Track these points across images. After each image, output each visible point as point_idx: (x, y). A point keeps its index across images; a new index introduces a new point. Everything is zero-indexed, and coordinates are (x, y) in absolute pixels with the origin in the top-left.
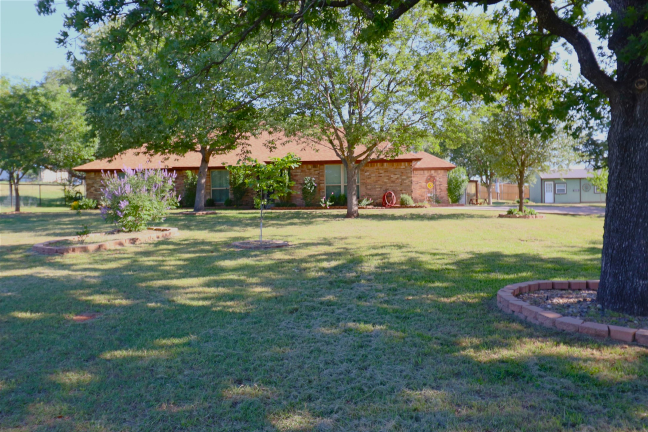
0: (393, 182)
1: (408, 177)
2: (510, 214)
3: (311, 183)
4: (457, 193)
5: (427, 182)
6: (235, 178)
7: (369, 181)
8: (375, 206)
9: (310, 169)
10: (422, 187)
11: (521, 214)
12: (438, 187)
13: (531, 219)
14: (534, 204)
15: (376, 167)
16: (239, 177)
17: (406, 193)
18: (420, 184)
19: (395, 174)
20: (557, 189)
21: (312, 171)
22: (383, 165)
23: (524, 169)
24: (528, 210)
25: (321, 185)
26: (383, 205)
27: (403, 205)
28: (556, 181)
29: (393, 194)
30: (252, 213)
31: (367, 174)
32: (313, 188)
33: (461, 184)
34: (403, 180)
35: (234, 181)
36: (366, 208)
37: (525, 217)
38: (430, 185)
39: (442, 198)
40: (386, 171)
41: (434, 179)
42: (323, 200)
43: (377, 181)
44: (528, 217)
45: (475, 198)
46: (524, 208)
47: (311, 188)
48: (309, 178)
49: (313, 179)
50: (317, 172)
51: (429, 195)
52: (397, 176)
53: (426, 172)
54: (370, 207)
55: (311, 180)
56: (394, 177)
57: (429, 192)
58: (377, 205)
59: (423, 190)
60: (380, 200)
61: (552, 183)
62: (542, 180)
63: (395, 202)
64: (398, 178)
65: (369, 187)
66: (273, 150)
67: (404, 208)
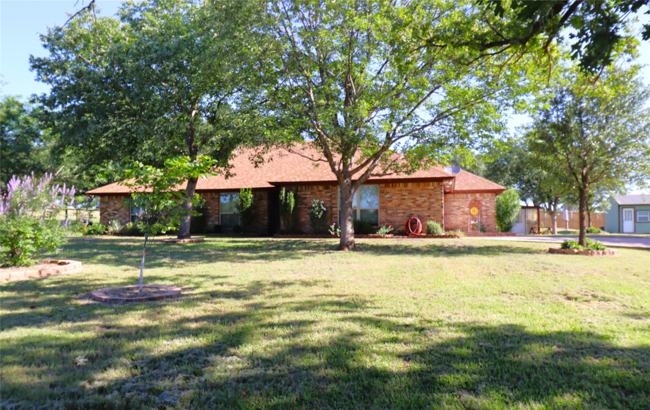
0: (419, 206)
1: (437, 200)
2: (566, 248)
3: (320, 207)
4: (507, 221)
5: (470, 207)
6: (242, 201)
7: (389, 204)
8: (395, 235)
9: (321, 191)
10: (464, 213)
11: (581, 248)
12: (484, 213)
13: (595, 256)
14: (608, 234)
15: (398, 188)
16: (247, 199)
17: (433, 220)
18: (462, 210)
19: (421, 197)
20: (638, 216)
21: (323, 193)
22: (407, 186)
23: (585, 187)
24: (592, 242)
25: (334, 209)
26: (405, 233)
27: (430, 233)
28: (637, 208)
29: (418, 220)
30: (245, 242)
31: (388, 196)
32: (321, 213)
33: (512, 210)
34: (432, 203)
35: (242, 205)
36: (383, 237)
37: (586, 253)
38: (475, 211)
39: (488, 225)
40: (411, 192)
41: (480, 204)
42: (333, 227)
43: (399, 205)
44: (592, 254)
45: (537, 226)
46: (587, 240)
47: (319, 212)
48: (317, 201)
49: (322, 202)
50: (328, 194)
51: (473, 222)
52: (423, 199)
53: (469, 195)
54: (390, 236)
55: (319, 204)
56: (420, 200)
57: (474, 218)
58: (398, 233)
59: (466, 217)
60: (402, 228)
61: (632, 210)
62: (619, 206)
63: (420, 230)
64: (424, 202)
65: (390, 212)
66: (259, 165)
67: (430, 237)
